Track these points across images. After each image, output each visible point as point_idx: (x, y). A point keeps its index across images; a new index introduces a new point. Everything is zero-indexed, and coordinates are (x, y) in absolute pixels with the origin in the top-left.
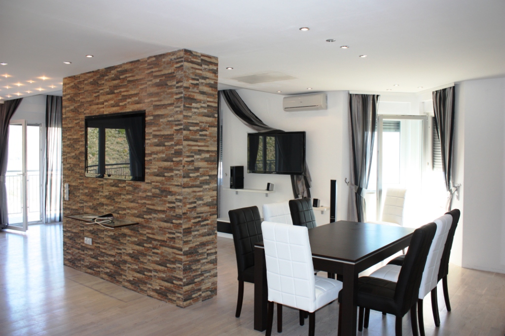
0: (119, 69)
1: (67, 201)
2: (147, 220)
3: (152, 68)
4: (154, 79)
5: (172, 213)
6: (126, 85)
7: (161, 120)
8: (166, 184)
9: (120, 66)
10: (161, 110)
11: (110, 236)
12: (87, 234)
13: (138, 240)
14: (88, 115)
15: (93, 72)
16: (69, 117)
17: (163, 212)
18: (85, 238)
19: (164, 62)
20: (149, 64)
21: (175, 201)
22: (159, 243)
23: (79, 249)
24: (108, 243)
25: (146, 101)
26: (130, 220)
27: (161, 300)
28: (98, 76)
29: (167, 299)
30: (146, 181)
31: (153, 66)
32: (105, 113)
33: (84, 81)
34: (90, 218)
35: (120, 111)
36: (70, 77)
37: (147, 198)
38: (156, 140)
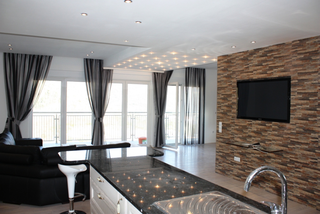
0: (266, 50)
1: (220, 133)
2: (291, 149)
3: (296, 48)
4: (298, 55)
5: (315, 145)
6: (273, 60)
7: (305, 83)
8: (310, 126)
9: (267, 48)
10: (306, 76)
11: (257, 158)
12: (237, 155)
13: (282, 161)
14: (238, 79)
15: (243, 52)
16: (223, 81)
17: (307, 144)
18: (235, 157)
19: (308, 44)
20: (293, 46)
21: (318, 137)
22: (302, 165)
23: (229, 163)
24: (254, 161)
25: (291, 70)
26: (275, 148)
27: (302, 204)
28: (248, 54)
29: (308, 204)
30: (291, 123)
31: (297, 47)
32: (254, 78)
33: (235, 58)
34: (247, 145)
35: (267, 77)
36: (223, 56)
37: (292, 134)
38: (301, 96)
